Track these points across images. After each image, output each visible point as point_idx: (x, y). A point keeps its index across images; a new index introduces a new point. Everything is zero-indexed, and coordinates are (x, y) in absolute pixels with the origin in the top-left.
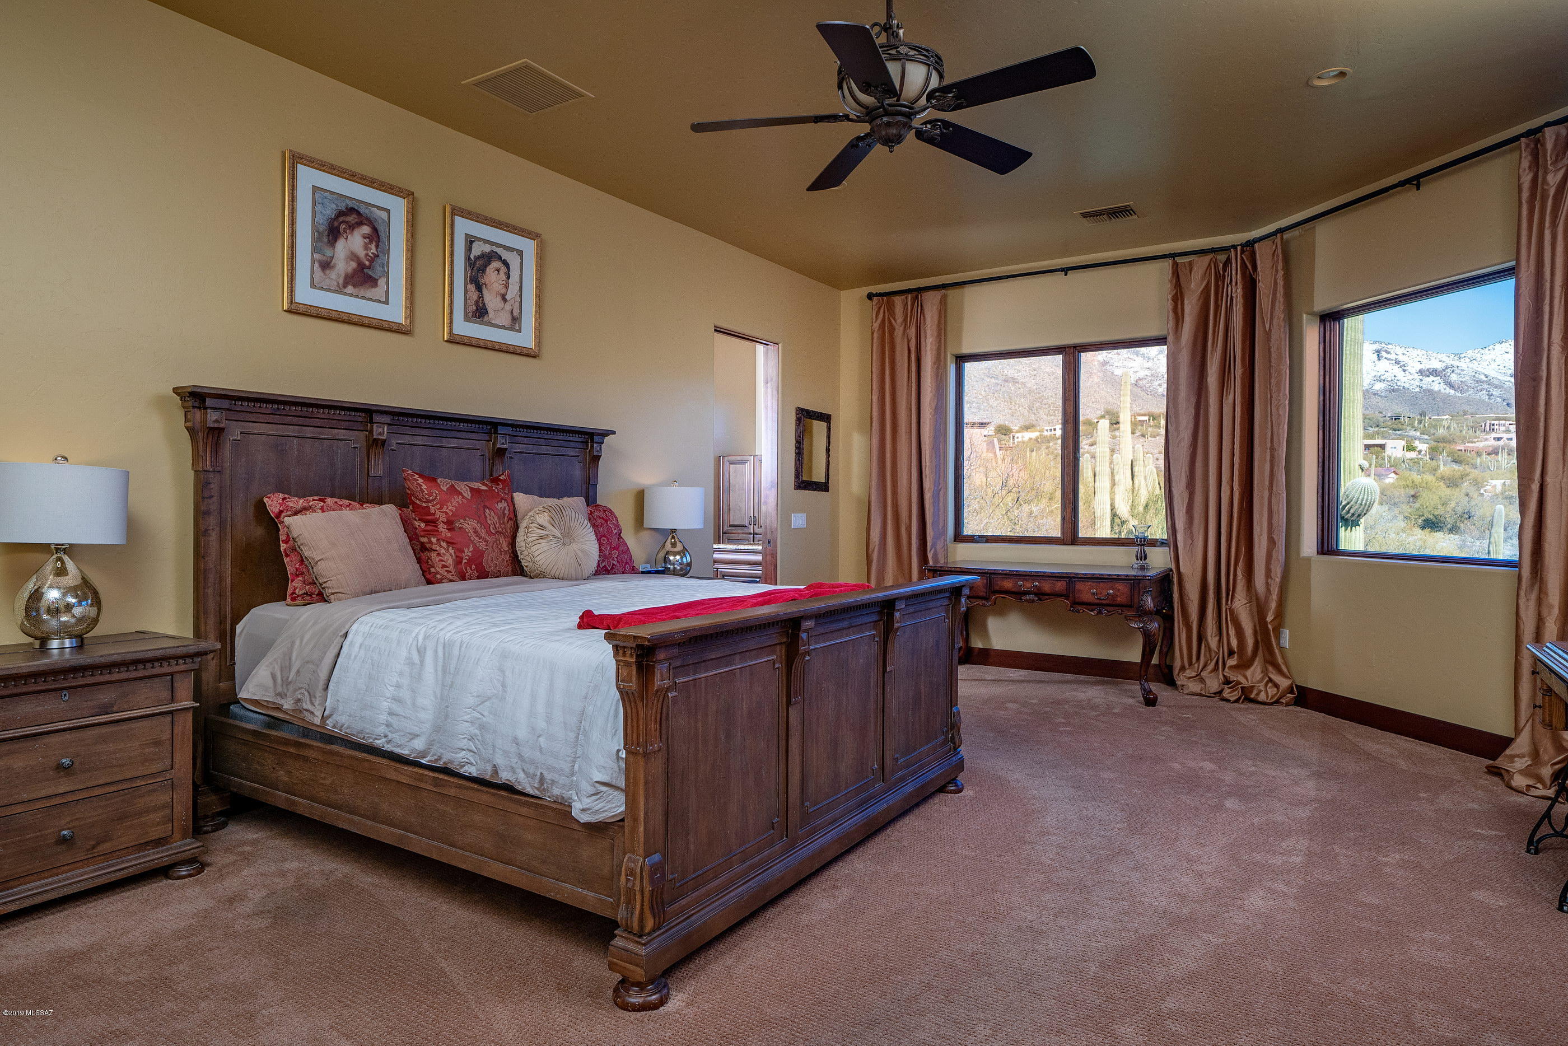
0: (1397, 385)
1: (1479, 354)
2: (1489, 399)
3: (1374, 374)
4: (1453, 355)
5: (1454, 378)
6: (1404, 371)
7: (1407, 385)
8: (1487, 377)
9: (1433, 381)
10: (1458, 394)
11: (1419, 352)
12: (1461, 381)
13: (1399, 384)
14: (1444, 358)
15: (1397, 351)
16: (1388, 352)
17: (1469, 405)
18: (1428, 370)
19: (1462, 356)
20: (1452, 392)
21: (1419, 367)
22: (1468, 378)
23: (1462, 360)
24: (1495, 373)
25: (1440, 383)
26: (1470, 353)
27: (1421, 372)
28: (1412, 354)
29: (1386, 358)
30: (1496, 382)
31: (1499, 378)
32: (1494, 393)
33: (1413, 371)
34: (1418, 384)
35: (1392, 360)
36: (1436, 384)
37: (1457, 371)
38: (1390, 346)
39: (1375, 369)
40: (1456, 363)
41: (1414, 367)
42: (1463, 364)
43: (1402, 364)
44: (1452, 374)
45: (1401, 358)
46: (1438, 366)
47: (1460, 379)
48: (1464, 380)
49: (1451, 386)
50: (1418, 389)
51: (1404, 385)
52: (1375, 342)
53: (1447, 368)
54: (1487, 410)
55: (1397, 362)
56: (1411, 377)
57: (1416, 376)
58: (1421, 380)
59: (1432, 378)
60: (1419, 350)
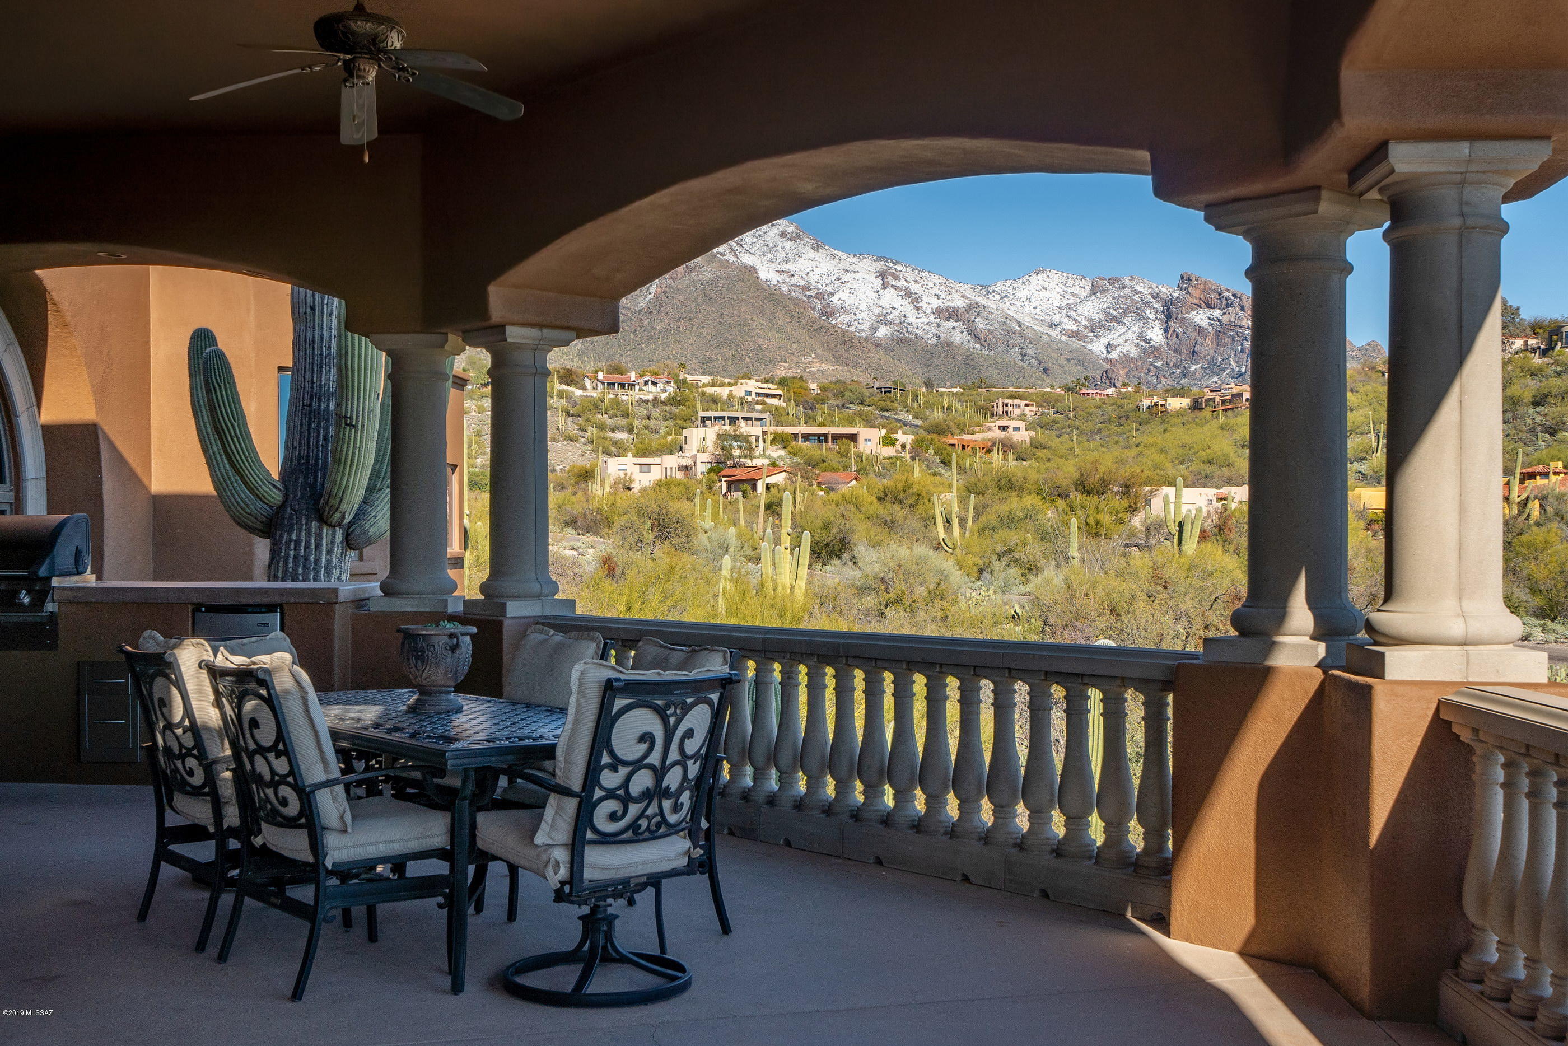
0: (907, 332)
1: (1011, 288)
2: (1022, 360)
3: (877, 311)
4: (980, 288)
5: (980, 324)
6: (917, 309)
7: (920, 332)
8: (1020, 326)
9: (954, 328)
10: (985, 352)
11: (937, 280)
12: (989, 331)
13: (910, 330)
14: (969, 293)
15: (908, 276)
16: (896, 278)
17: (997, 369)
18: (947, 310)
19: (991, 289)
20: (978, 346)
21: (936, 303)
22: (996, 325)
23: (990, 296)
24: (1030, 320)
25: (962, 332)
26: (1000, 286)
27: (938, 312)
28: (925, 283)
29: (893, 286)
30: (1030, 334)
31: (1035, 327)
32: (1029, 351)
33: (929, 311)
34: (935, 331)
35: (902, 290)
36: (959, 337)
37: (983, 314)
38: (899, 267)
39: (881, 303)
40: (983, 301)
41: (930, 303)
42: (992, 303)
43: (914, 296)
44: (978, 319)
45: (914, 287)
46: (960, 303)
47: (988, 327)
48: (992, 328)
49: (977, 338)
50: (934, 341)
51: (917, 331)
52: (879, 259)
53: (970, 307)
54: (1019, 378)
55: (908, 294)
56: (926, 320)
57: (932, 318)
58: (939, 325)
59: (952, 323)
60: (937, 277)
